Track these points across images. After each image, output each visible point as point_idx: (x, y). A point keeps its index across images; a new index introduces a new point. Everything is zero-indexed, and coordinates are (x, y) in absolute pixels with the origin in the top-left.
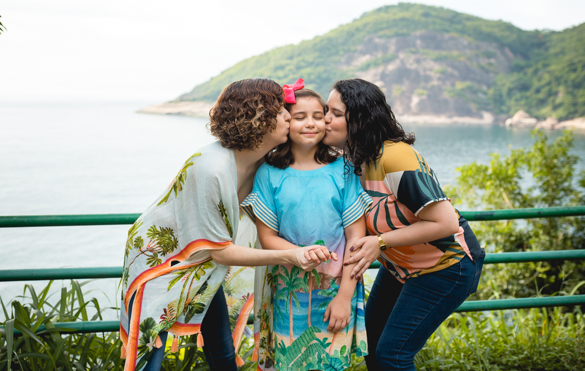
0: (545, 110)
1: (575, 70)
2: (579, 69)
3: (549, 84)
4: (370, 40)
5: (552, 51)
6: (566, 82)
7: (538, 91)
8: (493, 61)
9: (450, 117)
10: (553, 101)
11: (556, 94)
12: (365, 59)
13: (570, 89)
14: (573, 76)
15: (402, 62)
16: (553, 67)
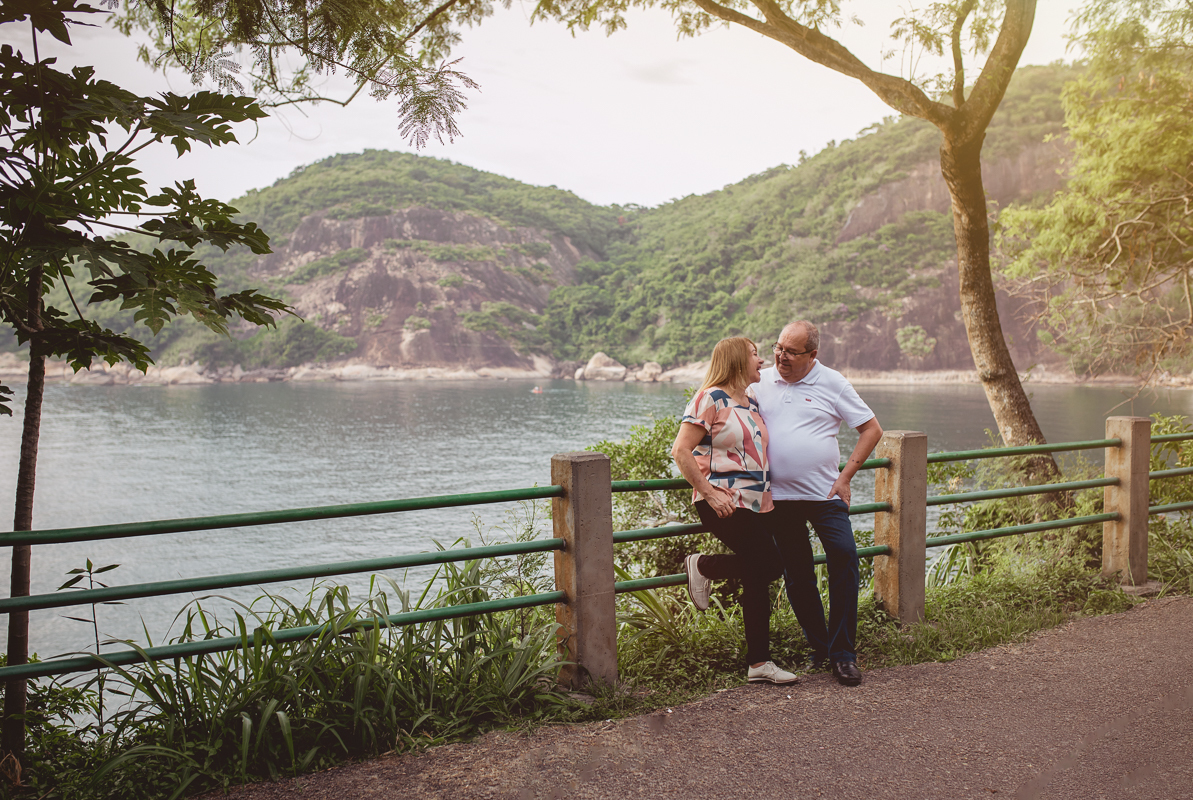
0: (639, 350)
1: (683, 279)
2: (690, 277)
3: (643, 302)
4: (314, 222)
5: (644, 244)
6: (670, 298)
7: (625, 316)
8: (543, 261)
9: (475, 368)
10: (652, 333)
11: (656, 319)
12: (306, 259)
13: (677, 312)
14: (681, 288)
15: (379, 263)
16: (647, 274)
